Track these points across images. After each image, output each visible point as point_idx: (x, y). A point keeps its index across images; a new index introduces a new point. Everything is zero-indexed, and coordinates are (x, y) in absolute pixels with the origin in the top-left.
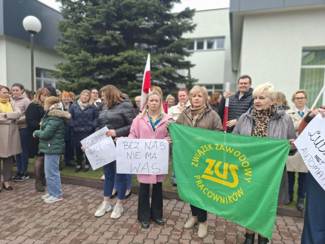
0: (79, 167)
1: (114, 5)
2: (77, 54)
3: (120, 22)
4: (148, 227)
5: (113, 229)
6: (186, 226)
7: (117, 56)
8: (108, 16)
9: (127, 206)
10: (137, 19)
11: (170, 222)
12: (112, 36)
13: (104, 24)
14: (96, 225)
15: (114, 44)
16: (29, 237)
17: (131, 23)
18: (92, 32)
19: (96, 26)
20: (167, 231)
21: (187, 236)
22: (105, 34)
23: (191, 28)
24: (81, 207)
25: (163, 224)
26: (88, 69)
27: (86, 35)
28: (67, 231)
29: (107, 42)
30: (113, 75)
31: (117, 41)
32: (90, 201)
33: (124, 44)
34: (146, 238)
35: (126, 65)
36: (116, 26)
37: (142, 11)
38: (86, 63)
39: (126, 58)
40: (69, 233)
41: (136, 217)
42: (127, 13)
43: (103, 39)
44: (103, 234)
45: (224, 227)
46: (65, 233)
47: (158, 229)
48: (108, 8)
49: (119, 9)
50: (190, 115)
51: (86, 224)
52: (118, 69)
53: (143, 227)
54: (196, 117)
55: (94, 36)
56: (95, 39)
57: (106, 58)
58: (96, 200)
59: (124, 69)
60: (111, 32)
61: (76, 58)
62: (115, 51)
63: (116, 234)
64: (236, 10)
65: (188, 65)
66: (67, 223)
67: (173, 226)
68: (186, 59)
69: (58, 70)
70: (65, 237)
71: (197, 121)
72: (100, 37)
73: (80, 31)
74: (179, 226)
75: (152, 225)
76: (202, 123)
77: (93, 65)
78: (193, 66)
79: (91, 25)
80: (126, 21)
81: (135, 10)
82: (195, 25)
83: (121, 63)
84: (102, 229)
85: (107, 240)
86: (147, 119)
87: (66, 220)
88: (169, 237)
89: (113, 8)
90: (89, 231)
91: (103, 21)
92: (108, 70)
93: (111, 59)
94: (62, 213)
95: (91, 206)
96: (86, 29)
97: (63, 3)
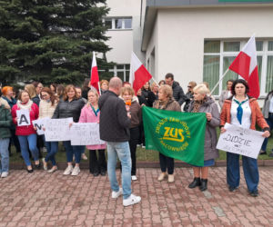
22: (24, 20)
29: (26, 28)
31: (36, 27)
35: (50, 52)
36: (34, 12)
43: (21, 25)
52: (41, 56)
55: (10, 21)
56: (11, 24)
57: (28, 44)
60: (30, 18)
64: (151, 5)
77: (13, 52)
78: (109, 49)
79: (6, 9)
80: (44, 6)
82: (109, 10)
83: (45, 51)
93: (33, 46)
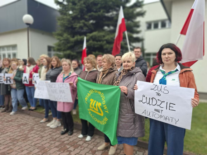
1: (84, 3)
2: (62, 36)
3: (89, 14)
5: (31, 149)
7: (86, 36)
8: (81, 11)
10: (100, 11)
12: (84, 23)
13: (79, 16)
14: (24, 144)
15: (85, 28)
17: (96, 14)
18: (72, 22)
19: (75, 18)
23: (142, 14)
24: (26, 132)
26: (69, 45)
27: (69, 24)
29: (81, 28)
31: (87, 26)
32: (35, 128)
33: (93, 29)
35: (91, 42)
37: (103, 6)
38: (67, 41)
39: (91, 37)
48: (81, 6)
49: (88, 6)
55: (74, 25)
56: (74, 26)
57: (79, 37)
58: (39, 128)
60: (83, 21)
61: (62, 38)
72: (77, 25)
73: (66, 23)
77: (72, 42)
81: (99, 5)
82: (145, 12)
89: (84, 5)
91: (78, 15)
96: (69, 21)
97: (60, 6)
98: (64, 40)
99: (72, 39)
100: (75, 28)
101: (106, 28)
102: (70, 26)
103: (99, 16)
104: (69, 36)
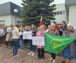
0: (25, 44)
1: (35, 5)
2: (26, 17)
3: (36, 9)
4: (40, 59)
5: (32, 59)
6: (50, 60)
7: (35, 17)
8: (33, 8)
9: (36, 54)
11: (46, 58)
12: (34, 13)
13: (33, 10)
14: (28, 58)
15: (35, 14)
16: (13, 59)
17: (39, 9)
18: (30, 12)
19: (31, 11)
20: (45, 60)
21: (50, 62)
22: (33, 12)
23: (55, 9)
24: (25, 53)
25: (44, 59)
26: (29, 21)
28: (21, 58)
29: (33, 14)
30: (34, 22)
31: (36, 14)
32: (27, 52)
33: (37, 14)
34: (39, 62)
35: (38, 20)
36: (35, 10)
37: (42, 6)
38: (28, 19)
39: (38, 18)
40: (21, 59)
41: (37, 57)
42: (38, 7)
43: (32, 13)
44: (29, 60)
45: (60, 61)
46: (20, 59)
47: (43, 60)
48: (33, 6)
49: (36, 6)
50: (50, 31)
51: (26, 57)
52: (36, 21)
53: (39, 59)
54: (52, 32)
57: (33, 18)
59: (37, 20)
60: (34, 12)
61: (26, 18)
62: (35, 16)
63: (32, 60)
64: (67, 4)
65: (54, 19)
66: (21, 57)
67: (46, 59)
68: (53, 17)
69: (22, 21)
70: (20, 60)
71: (52, 33)
73: (27, 12)
74: (48, 60)
75: (41, 59)
76: (54, 33)
80: (38, 9)
81: (40, 6)
82: (56, 8)
83: (36, 19)
84: (29, 59)
85: (30, 61)
86: (40, 32)
87: (21, 56)
88: (45, 62)
90: (26, 59)
92: (33, 21)
94: (20, 54)
95: (27, 53)
96: (28, 11)
97: (23, 6)
98: (27, 19)
99: (30, 19)
100: (31, 14)
101: (41, 14)
102: (28, 13)
103: (40, 10)
104: (29, 17)
